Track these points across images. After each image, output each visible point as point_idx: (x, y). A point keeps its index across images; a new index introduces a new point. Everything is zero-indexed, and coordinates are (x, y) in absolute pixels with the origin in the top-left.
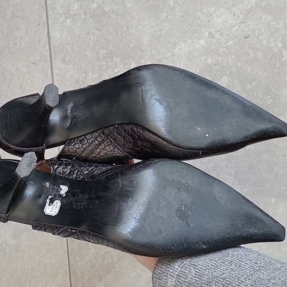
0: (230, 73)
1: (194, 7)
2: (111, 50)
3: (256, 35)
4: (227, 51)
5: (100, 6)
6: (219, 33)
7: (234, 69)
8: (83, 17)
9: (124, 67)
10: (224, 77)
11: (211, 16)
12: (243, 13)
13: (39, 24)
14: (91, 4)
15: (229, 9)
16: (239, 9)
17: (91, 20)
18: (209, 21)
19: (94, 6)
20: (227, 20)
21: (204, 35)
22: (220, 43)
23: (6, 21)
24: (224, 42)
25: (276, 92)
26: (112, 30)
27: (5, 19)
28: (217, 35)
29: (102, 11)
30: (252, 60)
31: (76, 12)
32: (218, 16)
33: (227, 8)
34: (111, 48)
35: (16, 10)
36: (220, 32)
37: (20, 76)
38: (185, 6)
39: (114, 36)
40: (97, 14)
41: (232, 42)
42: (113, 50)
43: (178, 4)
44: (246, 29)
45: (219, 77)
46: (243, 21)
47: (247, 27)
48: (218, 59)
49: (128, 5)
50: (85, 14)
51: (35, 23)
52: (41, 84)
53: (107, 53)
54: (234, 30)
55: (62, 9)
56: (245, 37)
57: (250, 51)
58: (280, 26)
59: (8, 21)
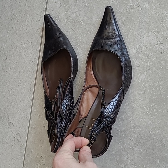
0: (147, 73)
1: (133, 28)
2: (78, 44)
4: (148, 59)
5: (77, 16)
6: (145, 47)
7: (150, 71)
8: (66, 21)
9: (83, 56)
10: (143, 75)
11: (143, 35)
12: (163, 38)
13: (39, 20)
14: (72, 14)
15: (154, 33)
16: (161, 35)
17: (70, 24)
18: (141, 38)
19: (74, 16)
20: (152, 40)
21: (136, 46)
22: (145, 53)
23: (21, 15)
24: (147, 53)
26: (81, 32)
27: (21, 14)
28: (144, 48)
29: (78, 20)
30: (163, 68)
31: (62, 17)
32: (147, 37)
33: (154, 32)
34: (78, 43)
35: (28, 10)
36: (146, 47)
37: (21, 48)
38: (128, 26)
39: (81, 36)
40: (74, 21)
43: (124, 24)
44: (163, 48)
45: (140, 74)
46: (162, 43)
47: (164, 47)
48: (141, 63)
49: (94, 19)
50: (68, 20)
51: (37, 19)
52: (32, 56)
53: (75, 45)
54: (155, 47)
55: (55, 14)
56: (161, 53)
57: (163, 62)
59: (22, 15)
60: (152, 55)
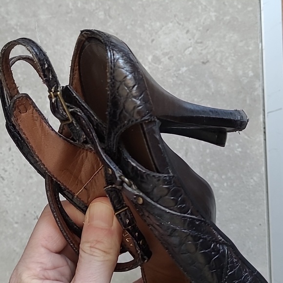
1: (132, 21)
3: (218, 59)
4: (179, 82)
5: (3, 18)
6: (167, 57)
11: (156, 33)
12: (200, 30)
15: (180, 24)
18: (153, 41)
20: (177, 39)
21: (147, 59)
22: (169, 70)
24: (174, 69)
25: (246, 137)
28: (165, 60)
29: (6, 25)
30: (213, 93)
32: (166, 34)
33: (178, 22)
34: (19, 76)
36: (169, 56)
38: (120, 19)
41: (184, 69)
42: (21, 79)
43: (110, 17)
44: (204, 52)
46: (199, 41)
47: (205, 49)
49: (42, 17)
54: (187, 52)
56: (203, 63)
57: (210, 82)
58: (250, 48)
60: (186, 71)
